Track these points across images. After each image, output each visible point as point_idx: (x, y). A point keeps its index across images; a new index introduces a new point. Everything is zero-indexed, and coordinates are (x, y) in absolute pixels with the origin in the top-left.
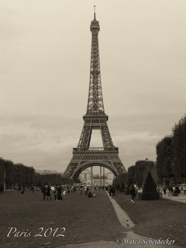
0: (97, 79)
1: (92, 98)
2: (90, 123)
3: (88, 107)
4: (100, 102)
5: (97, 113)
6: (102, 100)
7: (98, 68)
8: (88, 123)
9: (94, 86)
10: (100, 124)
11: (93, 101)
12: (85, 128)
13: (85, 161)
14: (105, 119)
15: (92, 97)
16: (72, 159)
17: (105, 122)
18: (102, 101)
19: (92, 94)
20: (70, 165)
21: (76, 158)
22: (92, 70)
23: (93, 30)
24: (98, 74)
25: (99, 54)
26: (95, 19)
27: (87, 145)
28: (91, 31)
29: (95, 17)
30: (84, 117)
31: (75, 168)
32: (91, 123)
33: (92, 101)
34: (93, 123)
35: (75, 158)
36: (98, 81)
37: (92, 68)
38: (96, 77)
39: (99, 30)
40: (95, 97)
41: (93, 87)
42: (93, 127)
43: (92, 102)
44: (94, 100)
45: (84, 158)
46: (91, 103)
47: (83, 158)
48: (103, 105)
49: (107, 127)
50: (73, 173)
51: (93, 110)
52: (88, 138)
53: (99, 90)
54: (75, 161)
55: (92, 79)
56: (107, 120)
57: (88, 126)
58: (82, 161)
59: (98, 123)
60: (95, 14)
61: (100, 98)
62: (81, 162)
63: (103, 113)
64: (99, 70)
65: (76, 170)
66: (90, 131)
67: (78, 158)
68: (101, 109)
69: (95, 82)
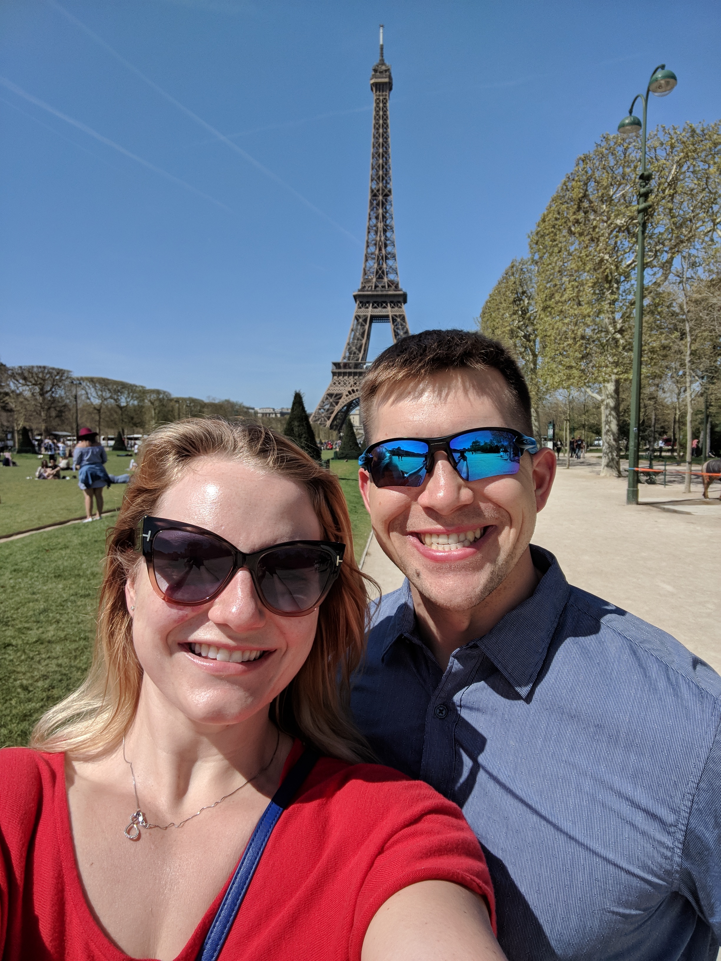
0: (386, 208)
1: (373, 253)
2: (367, 308)
3: (365, 274)
4: (390, 262)
5: (383, 287)
6: (394, 257)
7: (386, 181)
8: (363, 309)
9: (379, 224)
10: (389, 311)
11: (374, 259)
12: (358, 320)
13: (357, 390)
14: (401, 299)
15: (372, 249)
16: (331, 386)
17: (400, 307)
18: (396, 259)
19: (374, 242)
20: (327, 399)
21: (339, 383)
22: (374, 187)
23: (376, 88)
24: (386, 195)
25: (389, 147)
26: (382, 60)
27: (361, 356)
30: (356, 297)
31: (337, 403)
32: (370, 308)
33: (372, 258)
34: (375, 308)
35: (337, 383)
36: (386, 212)
37: (375, 182)
38: (383, 204)
40: (380, 249)
41: (375, 226)
42: (374, 318)
43: (374, 261)
44: (378, 257)
45: (355, 384)
46: (371, 263)
47: (352, 383)
48: (396, 268)
49: (403, 318)
50: (332, 413)
51: (374, 280)
52: (364, 341)
53: (388, 234)
54: (336, 390)
56: (405, 302)
57: (365, 316)
58: (350, 389)
59: (385, 307)
61: (389, 253)
62: (349, 392)
63: (395, 285)
64: (388, 186)
65: (337, 408)
66: (367, 327)
67: (342, 383)
68: (392, 277)
69: (381, 216)
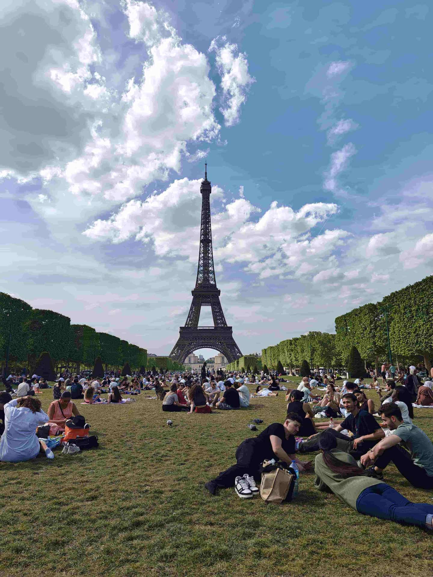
1: (201, 270)
2: (199, 298)
3: (197, 281)
4: (211, 275)
5: (207, 287)
6: (213, 272)
7: (209, 235)
8: (197, 298)
9: (205, 256)
10: (211, 300)
12: (194, 304)
13: (194, 342)
14: (217, 294)
15: (202, 268)
16: (179, 340)
17: (217, 298)
18: (214, 274)
19: (202, 265)
20: (176, 347)
21: (184, 339)
22: (202, 238)
23: (203, 191)
24: (209, 242)
25: (210, 219)
26: (206, 179)
27: (195, 323)
28: (201, 192)
29: (206, 177)
30: (193, 292)
32: (201, 298)
33: (201, 273)
34: (204, 298)
35: (182, 339)
36: (209, 250)
37: (203, 236)
38: (207, 246)
39: (211, 193)
40: (206, 269)
41: (203, 257)
42: (202, 303)
44: (205, 273)
45: (193, 339)
46: (201, 275)
47: (191, 339)
48: (215, 278)
51: (203, 284)
52: (198, 315)
53: (210, 261)
54: (182, 342)
55: (202, 249)
56: (219, 294)
57: (197, 302)
58: (190, 342)
59: (208, 298)
60: (206, 173)
61: (211, 270)
62: (189, 344)
63: (215, 287)
64: (210, 238)
66: (199, 307)
67: (186, 339)
68: (212, 282)
69: (206, 252)
